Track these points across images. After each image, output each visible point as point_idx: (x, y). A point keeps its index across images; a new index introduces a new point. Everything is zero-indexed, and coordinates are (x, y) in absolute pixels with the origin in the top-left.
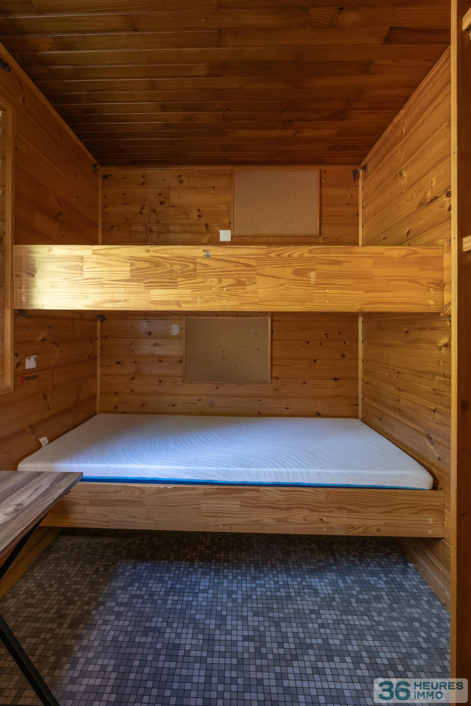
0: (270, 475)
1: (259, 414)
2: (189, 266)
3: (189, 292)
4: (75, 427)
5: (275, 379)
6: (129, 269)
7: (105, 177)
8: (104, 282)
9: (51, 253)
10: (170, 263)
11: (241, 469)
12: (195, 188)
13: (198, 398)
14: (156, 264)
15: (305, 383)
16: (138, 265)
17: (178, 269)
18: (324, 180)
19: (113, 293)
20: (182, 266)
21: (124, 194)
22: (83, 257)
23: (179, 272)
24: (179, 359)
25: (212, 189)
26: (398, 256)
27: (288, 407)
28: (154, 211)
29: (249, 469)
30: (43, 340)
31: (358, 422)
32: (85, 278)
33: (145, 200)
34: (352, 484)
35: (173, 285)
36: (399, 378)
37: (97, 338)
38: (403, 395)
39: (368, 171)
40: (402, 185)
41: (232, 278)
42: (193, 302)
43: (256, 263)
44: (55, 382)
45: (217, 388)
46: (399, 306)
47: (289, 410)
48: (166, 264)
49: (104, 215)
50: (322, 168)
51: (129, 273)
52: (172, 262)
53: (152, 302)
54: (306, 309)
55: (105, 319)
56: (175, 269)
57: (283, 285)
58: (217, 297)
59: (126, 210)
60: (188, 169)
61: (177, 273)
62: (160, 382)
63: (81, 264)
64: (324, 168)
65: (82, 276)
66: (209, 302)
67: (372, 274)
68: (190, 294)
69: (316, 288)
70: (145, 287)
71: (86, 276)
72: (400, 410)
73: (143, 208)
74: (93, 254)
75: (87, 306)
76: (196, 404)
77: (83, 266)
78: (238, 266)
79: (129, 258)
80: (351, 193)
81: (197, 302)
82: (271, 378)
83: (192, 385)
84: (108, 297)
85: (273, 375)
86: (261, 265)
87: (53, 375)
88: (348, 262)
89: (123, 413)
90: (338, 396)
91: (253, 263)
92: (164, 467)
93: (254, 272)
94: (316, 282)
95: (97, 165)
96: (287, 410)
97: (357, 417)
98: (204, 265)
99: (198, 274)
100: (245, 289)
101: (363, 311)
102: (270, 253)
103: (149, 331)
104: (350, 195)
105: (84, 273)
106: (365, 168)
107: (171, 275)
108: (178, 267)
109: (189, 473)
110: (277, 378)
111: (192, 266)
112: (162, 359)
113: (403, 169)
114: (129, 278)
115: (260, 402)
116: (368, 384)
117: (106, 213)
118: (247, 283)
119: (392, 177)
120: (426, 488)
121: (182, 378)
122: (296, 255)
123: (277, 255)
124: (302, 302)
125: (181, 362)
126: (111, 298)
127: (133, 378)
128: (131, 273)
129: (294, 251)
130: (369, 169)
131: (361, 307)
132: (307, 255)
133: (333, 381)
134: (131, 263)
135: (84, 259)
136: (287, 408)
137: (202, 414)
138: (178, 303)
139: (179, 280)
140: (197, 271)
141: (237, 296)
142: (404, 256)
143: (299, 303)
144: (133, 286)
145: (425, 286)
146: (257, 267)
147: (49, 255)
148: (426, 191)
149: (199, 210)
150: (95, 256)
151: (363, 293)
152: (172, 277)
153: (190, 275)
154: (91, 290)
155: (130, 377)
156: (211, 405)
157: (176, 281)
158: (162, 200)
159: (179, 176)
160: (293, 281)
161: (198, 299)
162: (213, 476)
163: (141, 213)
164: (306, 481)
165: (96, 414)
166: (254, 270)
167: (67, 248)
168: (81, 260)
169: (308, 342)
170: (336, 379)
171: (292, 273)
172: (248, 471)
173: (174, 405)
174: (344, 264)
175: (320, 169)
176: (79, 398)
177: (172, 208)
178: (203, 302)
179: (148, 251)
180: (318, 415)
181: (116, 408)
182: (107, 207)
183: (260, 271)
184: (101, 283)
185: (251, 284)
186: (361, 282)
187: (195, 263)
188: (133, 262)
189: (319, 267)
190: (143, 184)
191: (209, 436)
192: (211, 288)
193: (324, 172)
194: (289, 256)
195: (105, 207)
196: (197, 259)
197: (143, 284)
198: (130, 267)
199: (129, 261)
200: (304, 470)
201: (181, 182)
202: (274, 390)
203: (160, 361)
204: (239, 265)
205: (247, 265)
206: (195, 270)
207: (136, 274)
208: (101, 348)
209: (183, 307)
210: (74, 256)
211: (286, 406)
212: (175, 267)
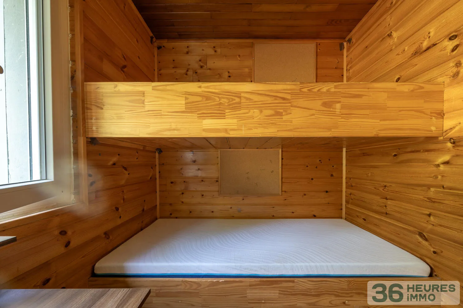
0: (302, 269)
1: (273, 217)
2: (235, 100)
3: (235, 121)
4: (142, 230)
5: (284, 193)
6: (184, 102)
7: (159, 48)
8: (163, 114)
9: (117, 89)
10: (219, 97)
11: (279, 264)
12: (226, 56)
13: (230, 206)
14: (207, 97)
15: (305, 195)
16: (192, 99)
17: (226, 102)
18: (319, 50)
19: (170, 123)
20: (229, 100)
21: (174, 61)
22: (144, 92)
23: (226, 104)
24: (216, 180)
25: (238, 57)
26: (407, 90)
27: (293, 211)
28: (196, 73)
29: (285, 264)
30: (114, 164)
31: (343, 221)
32: (147, 110)
33: (189, 65)
34: (368, 274)
35: (222, 116)
36: (386, 190)
37: (156, 165)
38: (389, 202)
39: (353, 43)
40: (391, 44)
41: (271, 109)
42: (238, 130)
43: (291, 97)
44: (125, 197)
45: (243, 199)
46: (407, 132)
47: (294, 214)
48: (215, 97)
49: (159, 75)
50: (317, 42)
51: (184, 105)
52: (220, 96)
53: (204, 130)
54: (333, 134)
55: (162, 152)
56: (223, 103)
57: (313, 115)
58: (258, 125)
59: (175, 72)
60: (221, 42)
61: (225, 106)
62: (203, 195)
63: (143, 98)
64: (319, 41)
65: (144, 108)
66: (252, 129)
67: (386, 106)
68: (236, 123)
69: (341, 117)
70: (198, 117)
71: (147, 108)
72: (387, 214)
73: (187, 71)
74: (153, 89)
75: (149, 134)
76: (228, 210)
77: (144, 100)
78: (276, 99)
79: (184, 93)
80: (338, 60)
81: (242, 130)
82: (282, 192)
83: (225, 197)
84: (167, 126)
85: (283, 190)
86: (296, 99)
87: (123, 192)
88: (367, 96)
89: (176, 218)
90: (328, 203)
91: (288, 96)
92: (216, 264)
93: (290, 105)
94: (340, 112)
95: (153, 38)
96: (293, 214)
97: (341, 218)
98: (247, 99)
99: (242, 106)
100: (282, 119)
101: (379, 136)
102: (302, 88)
103: (194, 160)
104: (338, 61)
105: (146, 106)
106: (349, 41)
107: (220, 107)
108: (225, 100)
109: (236, 269)
110: (285, 192)
111: (237, 100)
112: (204, 180)
113: (392, 32)
114: (184, 110)
115: (274, 209)
116: (351, 195)
117: (160, 75)
118: (284, 113)
119: (379, 41)
120: (426, 276)
121: (218, 192)
122: (325, 90)
123: (309, 90)
124: (329, 129)
125: (217, 181)
126: (168, 127)
127: (183, 193)
128: (185, 106)
129: (323, 87)
130: (354, 40)
131: (377, 133)
132: (333, 90)
133: (325, 193)
134: (185, 97)
135: (145, 94)
136: (293, 213)
137: (233, 217)
138: (226, 131)
139: (227, 111)
140: (242, 104)
141: (275, 124)
142: (412, 91)
143: (327, 130)
144: (187, 117)
145: (429, 115)
146: (292, 100)
147: (115, 91)
148: (421, 42)
149: (229, 72)
150: (155, 92)
151: (378, 121)
152: (221, 109)
153: (236, 107)
154: (152, 120)
155: (181, 193)
156: (239, 211)
157: (225, 112)
158: (202, 64)
159: (214, 47)
160: (322, 112)
161: (243, 127)
162: (256, 271)
163: (186, 74)
164: (332, 273)
165: (156, 219)
166: (290, 103)
167: (130, 85)
168: (143, 95)
169: (307, 166)
170: (327, 192)
171: (321, 105)
172: (284, 266)
173: (213, 212)
174: (364, 97)
175: (317, 43)
176: (144, 209)
177: (209, 71)
178: (247, 130)
179: (200, 87)
180: (315, 217)
181: (171, 214)
182: (161, 70)
183: (295, 104)
184: (161, 114)
185: (287, 115)
186: (377, 112)
187: (240, 97)
188: (188, 96)
189: (342, 100)
190: (187, 53)
191: (243, 234)
192: (253, 118)
193: (319, 44)
194: (319, 91)
195: (160, 70)
196: (242, 94)
197: (196, 115)
198: (185, 100)
199: (184, 96)
200: (329, 264)
201: (215, 51)
202: (284, 200)
203: (202, 181)
204: (278, 98)
205: (284, 99)
206: (240, 103)
207: (190, 106)
208: (159, 172)
209: (231, 133)
210: (136, 91)
211: (292, 211)
212: (223, 101)
